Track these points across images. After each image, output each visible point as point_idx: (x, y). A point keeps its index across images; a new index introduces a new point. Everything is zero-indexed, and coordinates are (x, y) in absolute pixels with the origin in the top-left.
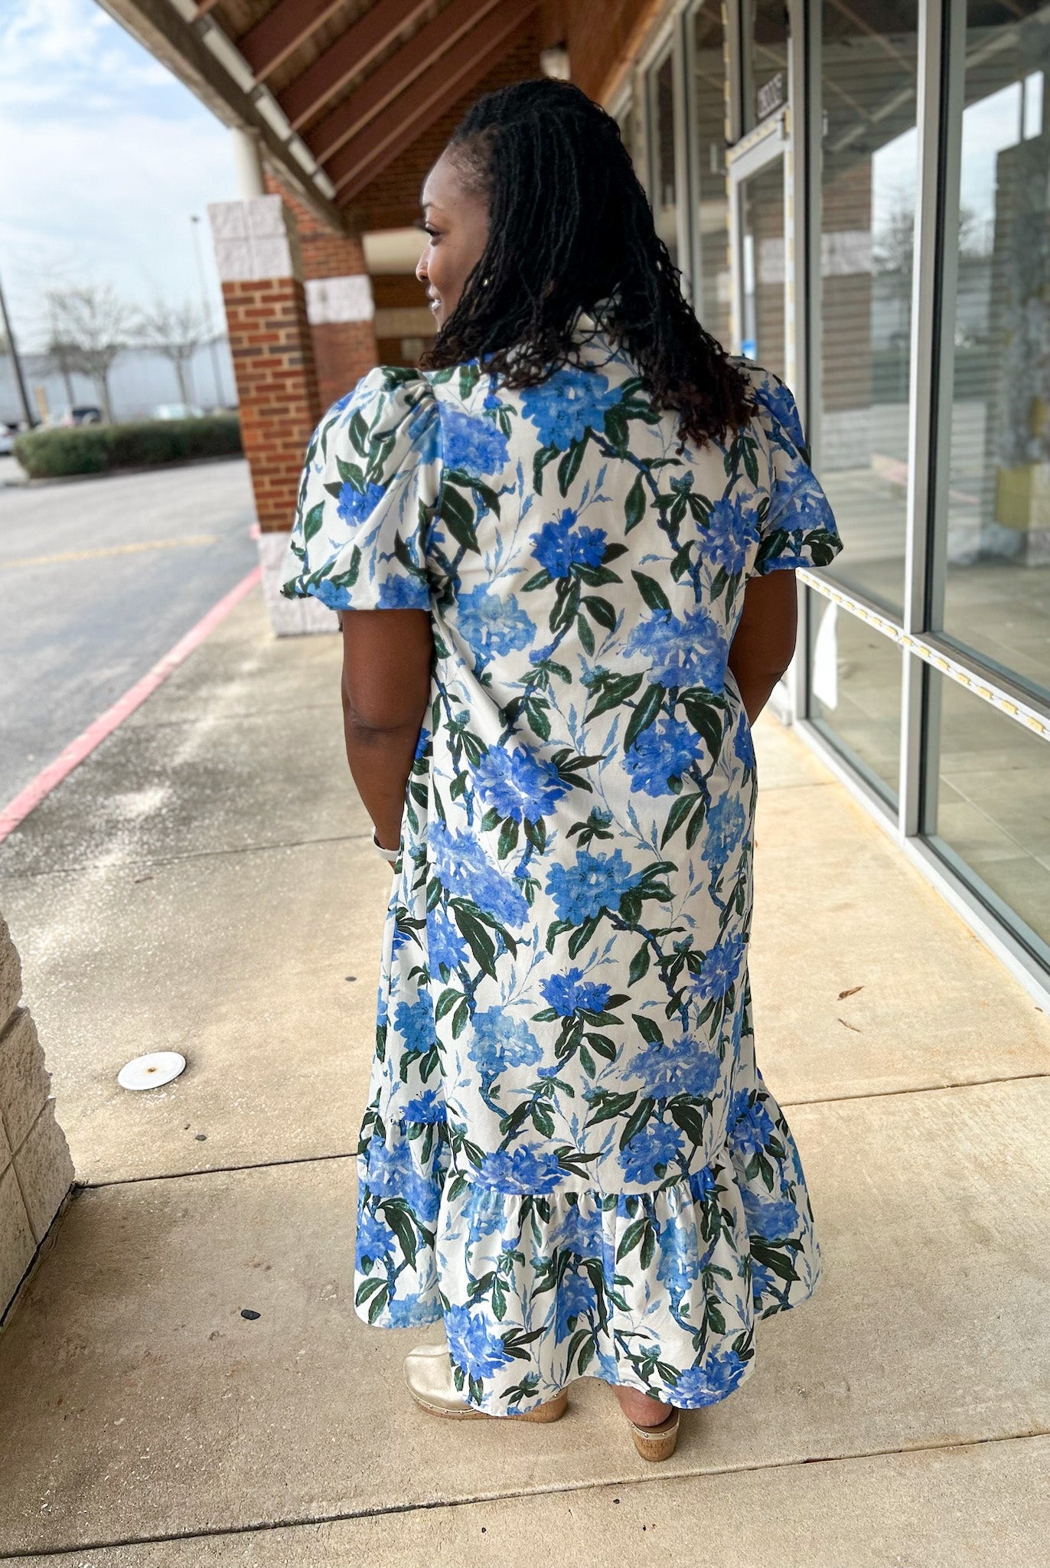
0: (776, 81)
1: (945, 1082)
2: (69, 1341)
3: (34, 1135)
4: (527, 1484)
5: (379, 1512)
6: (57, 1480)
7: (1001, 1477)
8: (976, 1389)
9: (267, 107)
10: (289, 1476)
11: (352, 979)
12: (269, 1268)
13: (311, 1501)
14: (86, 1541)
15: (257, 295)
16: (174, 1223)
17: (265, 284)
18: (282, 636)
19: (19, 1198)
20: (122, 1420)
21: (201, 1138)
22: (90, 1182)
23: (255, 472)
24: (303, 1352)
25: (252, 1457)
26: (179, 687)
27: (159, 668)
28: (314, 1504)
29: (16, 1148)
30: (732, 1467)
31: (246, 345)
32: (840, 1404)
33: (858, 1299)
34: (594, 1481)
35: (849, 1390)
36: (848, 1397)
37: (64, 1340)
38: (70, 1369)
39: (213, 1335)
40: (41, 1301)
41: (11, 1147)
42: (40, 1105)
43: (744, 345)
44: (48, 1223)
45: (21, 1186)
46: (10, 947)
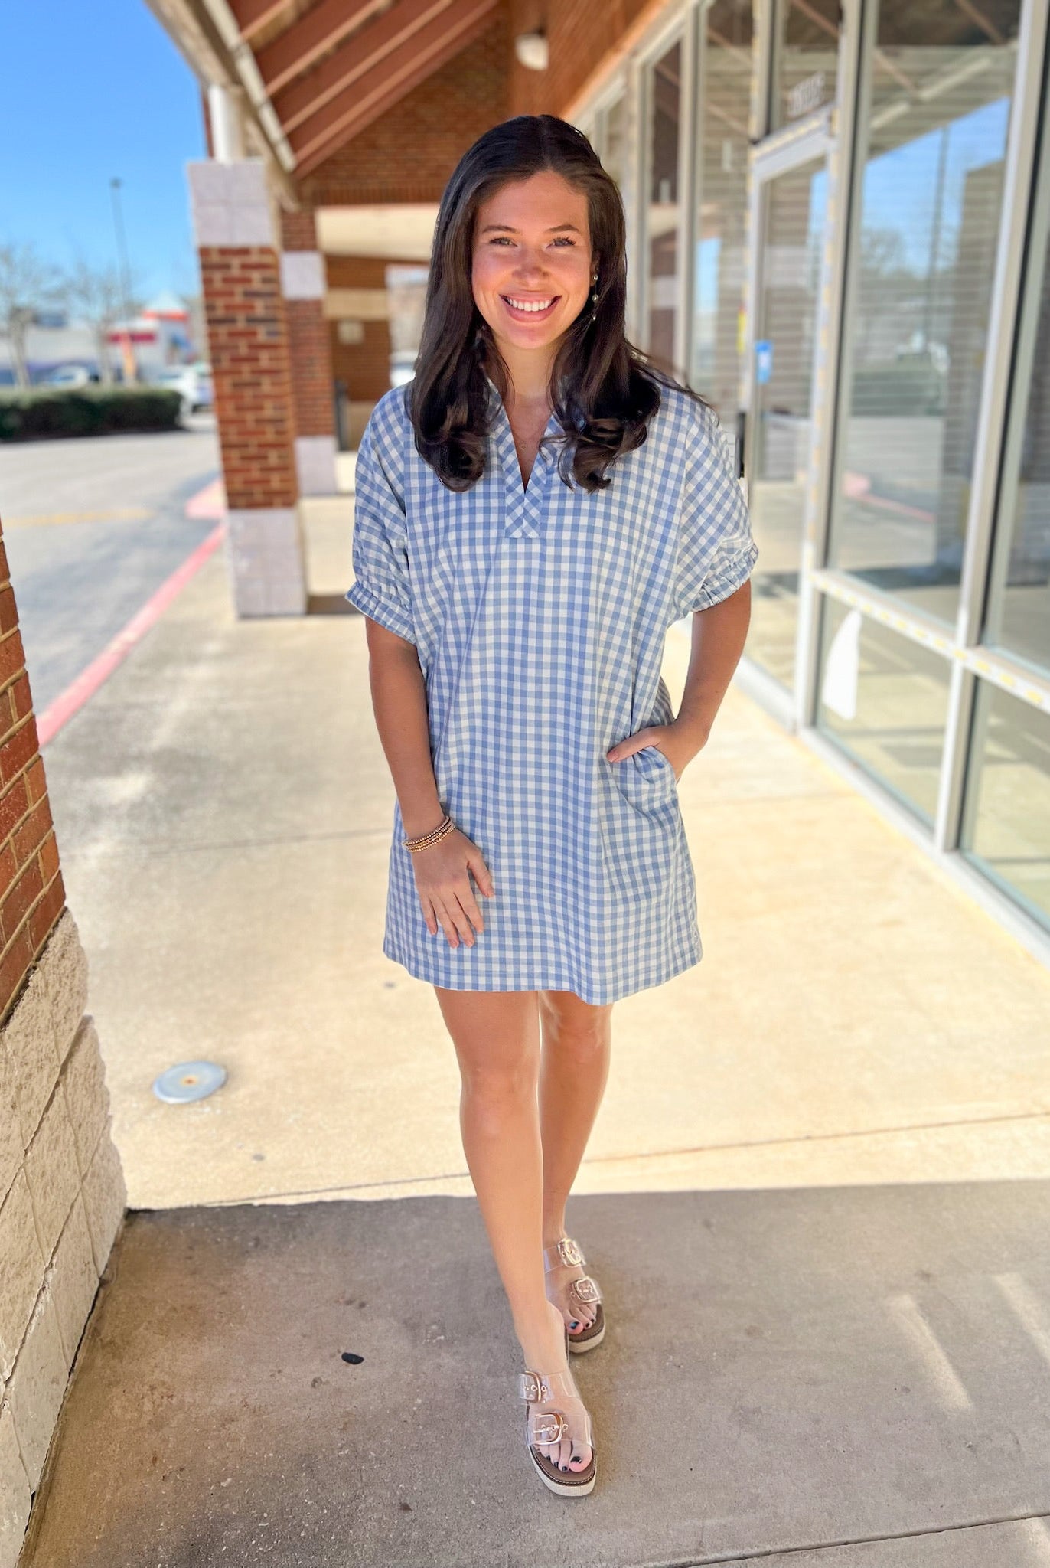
1: (1037, 1110)
2: (152, 1388)
3: (97, 1157)
4: (698, 1552)
6: (167, 1552)
9: (247, 67)
10: (432, 1545)
11: (390, 985)
12: (362, 1305)
15: (236, 261)
16: (246, 1253)
17: (244, 251)
18: (245, 616)
19: (85, 1230)
20: (229, 1480)
21: (259, 1158)
22: (144, 1208)
23: (226, 446)
24: (419, 1401)
25: (385, 1522)
26: (141, 666)
27: (116, 646)
29: (83, 1173)
30: (912, 1530)
31: (220, 313)
32: (1012, 1458)
33: (1003, 1343)
34: (768, 1548)
35: (1018, 1443)
36: (1018, 1450)
37: (147, 1387)
38: (159, 1423)
39: (315, 1382)
40: (112, 1342)
41: (80, 1173)
42: (102, 1127)
43: (758, 350)
44: (108, 1254)
45: (87, 1214)
46: (80, 951)
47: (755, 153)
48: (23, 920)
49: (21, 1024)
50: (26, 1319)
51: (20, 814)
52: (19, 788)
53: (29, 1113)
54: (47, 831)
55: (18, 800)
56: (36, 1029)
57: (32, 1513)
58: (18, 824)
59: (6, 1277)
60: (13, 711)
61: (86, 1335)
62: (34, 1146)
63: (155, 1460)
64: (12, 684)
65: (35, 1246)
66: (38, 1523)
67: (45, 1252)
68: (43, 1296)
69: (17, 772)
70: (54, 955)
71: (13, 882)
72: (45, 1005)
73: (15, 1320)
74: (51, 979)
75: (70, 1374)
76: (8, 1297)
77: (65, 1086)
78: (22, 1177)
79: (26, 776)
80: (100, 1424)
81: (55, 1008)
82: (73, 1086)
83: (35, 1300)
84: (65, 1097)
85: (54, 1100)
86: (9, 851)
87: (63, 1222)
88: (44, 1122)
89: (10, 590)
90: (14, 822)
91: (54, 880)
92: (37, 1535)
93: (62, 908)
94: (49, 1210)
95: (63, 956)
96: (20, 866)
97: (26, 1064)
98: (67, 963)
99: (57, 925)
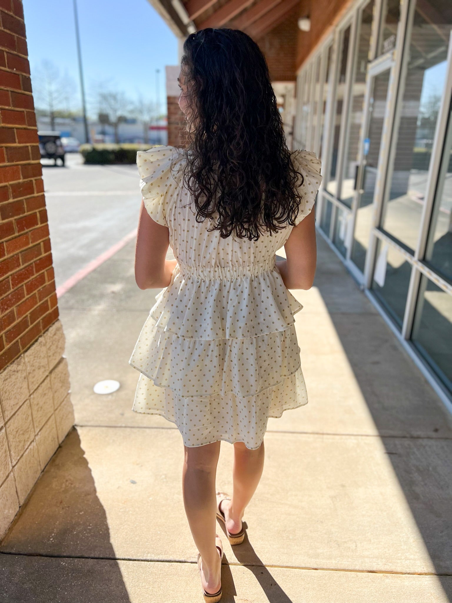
0: (392, 38)
1: (408, 435)
2: (67, 481)
3: (63, 404)
5: (172, 562)
6: (57, 530)
7: (412, 589)
8: (407, 554)
12: (142, 466)
13: (148, 553)
14: (65, 554)
16: (109, 444)
19: (54, 426)
20: (83, 512)
21: (122, 414)
22: (81, 424)
24: (151, 499)
28: (149, 555)
29: (56, 408)
31: (172, 120)
32: (352, 551)
33: (364, 513)
34: (254, 564)
35: (356, 546)
36: (356, 549)
37: (65, 481)
38: (66, 491)
39: (119, 488)
40: (58, 465)
41: (54, 407)
42: (66, 394)
43: (365, 141)
44: (64, 437)
45: (56, 422)
46: (63, 334)
47: (370, 66)
48: (39, 319)
49: (33, 353)
50: (24, 448)
51: (42, 284)
52: (42, 276)
53: (33, 383)
54: (53, 292)
55: (41, 280)
56: (39, 356)
57: (18, 512)
58: (40, 288)
59: (18, 433)
60: (42, 250)
61: (51, 461)
62: (34, 394)
63: (61, 502)
64: (43, 241)
65: (31, 426)
66: (19, 515)
67: (36, 429)
68: (33, 443)
69: (41, 270)
70: (51, 333)
71: (35, 307)
72: (44, 349)
73: (20, 448)
74: (48, 341)
75: (42, 472)
76: (18, 440)
77: (51, 377)
78: (28, 403)
79: (46, 273)
80: (47, 489)
81: (49, 351)
82: (55, 378)
83: (29, 443)
84: (50, 381)
85: (46, 381)
86: (35, 296)
87: (44, 422)
88: (39, 388)
89: (45, 211)
90: (38, 287)
91: (55, 309)
92: (19, 518)
93: (57, 319)
94: (39, 416)
95: (55, 334)
96: (40, 301)
97: (33, 366)
98: (55, 337)
99: (54, 324)
